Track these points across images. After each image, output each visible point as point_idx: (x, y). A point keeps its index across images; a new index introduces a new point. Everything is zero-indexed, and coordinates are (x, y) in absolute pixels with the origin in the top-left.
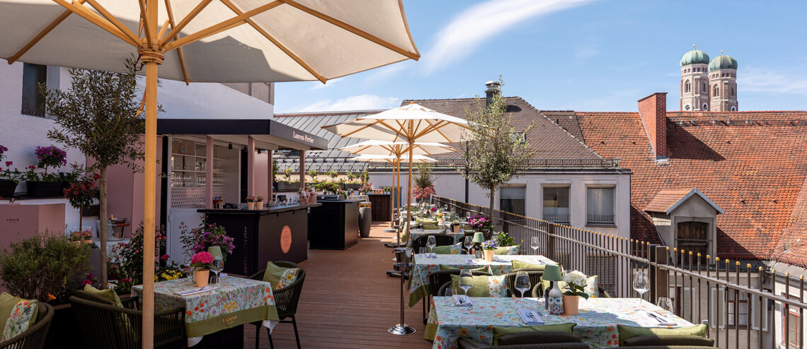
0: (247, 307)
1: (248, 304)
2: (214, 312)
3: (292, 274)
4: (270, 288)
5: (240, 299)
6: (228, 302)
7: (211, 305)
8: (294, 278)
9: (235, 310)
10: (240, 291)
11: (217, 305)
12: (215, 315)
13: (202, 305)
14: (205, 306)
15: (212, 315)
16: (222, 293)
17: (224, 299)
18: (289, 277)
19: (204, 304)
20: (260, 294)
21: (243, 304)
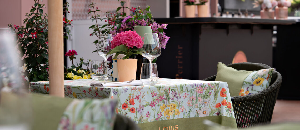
0: (192, 115)
1: (194, 110)
2: (148, 114)
3: (263, 77)
4: (228, 90)
5: (184, 102)
6: (166, 102)
7: (144, 103)
8: (265, 82)
9: (176, 117)
10: (184, 89)
11: (152, 105)
12: (149, 120)
13: (132, 103)
14: (137, 105)
15: (145, 118)
16: (159, 88)
17: (161, 98)
18: (258, 82)
19: (136, 101)
20: (212, 97)
21: (187, 109)
